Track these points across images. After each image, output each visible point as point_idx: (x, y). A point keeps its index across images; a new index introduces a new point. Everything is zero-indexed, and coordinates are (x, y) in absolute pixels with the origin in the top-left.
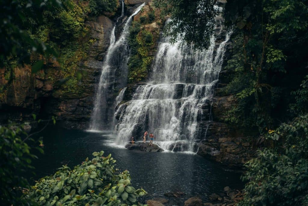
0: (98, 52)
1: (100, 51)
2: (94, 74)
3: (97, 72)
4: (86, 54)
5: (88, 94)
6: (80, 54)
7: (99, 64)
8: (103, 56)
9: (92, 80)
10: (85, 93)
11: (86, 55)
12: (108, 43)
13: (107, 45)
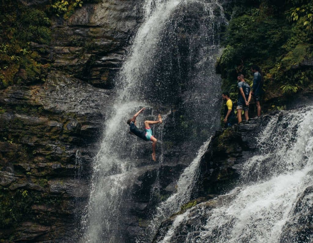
0: (90, 49)
1: (98, 43)
2: (71, 139)
3: (84, 128)
4: (35, 54)
5: (42, 229)
6: (10, 54)
7: (95, 98)
8: (114, 66)
9: (63, 163)
10: (29, 224)
11: (36, 59)
12: (134, 14)
13: (130, 24)
